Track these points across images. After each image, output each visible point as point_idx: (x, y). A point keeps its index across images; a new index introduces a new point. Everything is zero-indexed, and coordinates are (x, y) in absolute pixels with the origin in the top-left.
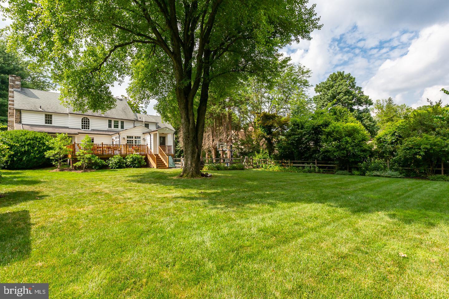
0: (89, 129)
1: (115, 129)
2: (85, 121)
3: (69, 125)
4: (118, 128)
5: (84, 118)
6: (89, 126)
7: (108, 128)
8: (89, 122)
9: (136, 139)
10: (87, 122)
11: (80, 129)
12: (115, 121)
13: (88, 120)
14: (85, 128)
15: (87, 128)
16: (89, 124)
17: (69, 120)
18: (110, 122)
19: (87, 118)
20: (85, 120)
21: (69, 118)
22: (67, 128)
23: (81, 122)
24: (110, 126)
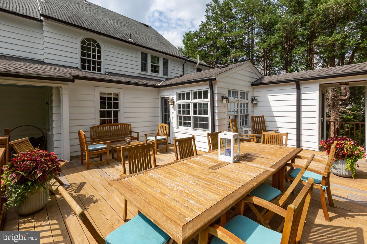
0: (99, 70)
1: (154, 74)
2: (89, 49)
3: (46, 56)
4: (158, 72)
5: (88, 39)
6: (99, 64)
7: (140, 71)
8: (99, 52)
9: (191, 106)
10: (94, 51)
11: (77, 68)
12: (153, 57)
13: (98, 46)
14: (89, 68)
15: (94, 69)
16: (99, 58)
17: (45, 39)
18: (144, 57)
19: (94, 41)
20: (89, 44)
21: (45, 34)
22: (41, 62)
23: (79, 51)
24: (144, 68)
